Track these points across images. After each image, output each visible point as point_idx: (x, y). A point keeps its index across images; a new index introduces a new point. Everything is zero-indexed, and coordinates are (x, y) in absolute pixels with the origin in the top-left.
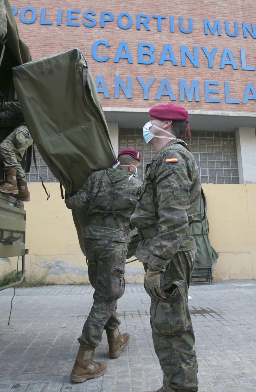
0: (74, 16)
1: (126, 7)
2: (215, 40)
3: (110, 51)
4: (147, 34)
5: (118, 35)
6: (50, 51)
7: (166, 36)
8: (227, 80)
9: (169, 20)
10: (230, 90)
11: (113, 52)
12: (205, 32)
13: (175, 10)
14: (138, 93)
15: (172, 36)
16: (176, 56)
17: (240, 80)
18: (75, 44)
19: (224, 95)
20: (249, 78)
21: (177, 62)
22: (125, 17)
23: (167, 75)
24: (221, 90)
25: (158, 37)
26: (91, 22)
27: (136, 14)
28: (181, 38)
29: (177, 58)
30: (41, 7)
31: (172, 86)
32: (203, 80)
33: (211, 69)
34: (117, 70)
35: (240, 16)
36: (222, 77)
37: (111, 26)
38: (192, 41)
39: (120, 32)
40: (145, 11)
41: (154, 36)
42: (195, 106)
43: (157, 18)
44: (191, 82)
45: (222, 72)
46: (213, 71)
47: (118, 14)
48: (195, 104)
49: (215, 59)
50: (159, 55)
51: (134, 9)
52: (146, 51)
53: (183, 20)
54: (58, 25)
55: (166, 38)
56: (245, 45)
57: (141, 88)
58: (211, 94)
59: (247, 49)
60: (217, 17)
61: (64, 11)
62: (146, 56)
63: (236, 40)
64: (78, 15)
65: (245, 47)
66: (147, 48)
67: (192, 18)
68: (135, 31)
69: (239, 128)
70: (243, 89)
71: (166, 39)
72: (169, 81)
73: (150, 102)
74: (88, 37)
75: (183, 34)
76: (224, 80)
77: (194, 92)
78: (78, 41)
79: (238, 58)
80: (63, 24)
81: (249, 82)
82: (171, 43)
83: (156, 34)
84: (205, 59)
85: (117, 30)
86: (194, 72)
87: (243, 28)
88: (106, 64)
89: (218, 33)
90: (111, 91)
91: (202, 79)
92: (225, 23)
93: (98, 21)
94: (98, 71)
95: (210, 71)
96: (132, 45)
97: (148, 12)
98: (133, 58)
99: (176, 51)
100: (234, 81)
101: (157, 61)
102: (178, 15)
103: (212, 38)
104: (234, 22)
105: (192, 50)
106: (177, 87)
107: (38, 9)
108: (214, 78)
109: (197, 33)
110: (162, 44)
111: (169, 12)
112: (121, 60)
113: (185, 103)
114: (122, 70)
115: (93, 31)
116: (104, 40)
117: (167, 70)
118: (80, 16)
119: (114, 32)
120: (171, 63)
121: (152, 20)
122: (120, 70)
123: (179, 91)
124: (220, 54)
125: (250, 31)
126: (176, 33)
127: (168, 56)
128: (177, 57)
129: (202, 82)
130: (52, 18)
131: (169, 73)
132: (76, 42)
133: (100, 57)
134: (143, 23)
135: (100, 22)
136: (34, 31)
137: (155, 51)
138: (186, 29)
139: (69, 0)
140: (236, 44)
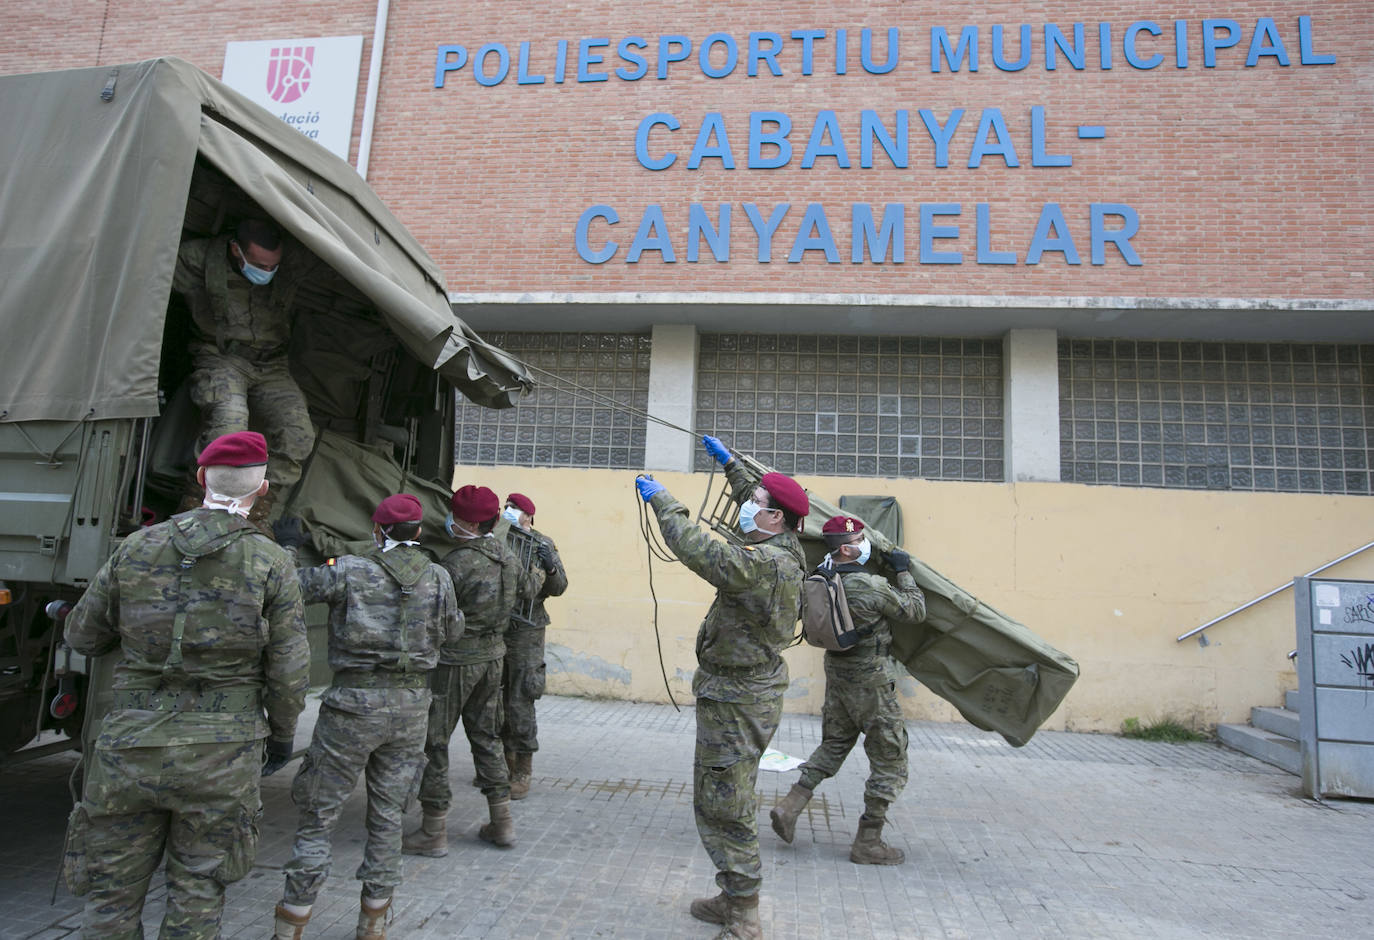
0: (597, 54)
1: (723, 15)
2: (960, 87)
3: (678, 141)
4: (774, 87)
5: (699, 96)
6: (542, 149)
7: (825, 86)
8: (986, 199)
9: (834, 40)
10: (993, 227)
11: (686, 143)
12: (931, 64)
13: (852, 11)
14: (745, 246)
15: (839, 85)
16: (847, 140)
17: (1022, 195)
18: (596, 127)
19: (973, 242)
20: (1052, 190)
21: (849, 158)
22: (720, 45)
23: (822, 196)
24: (967, 227)
25: (803, 91)
26: (634, 68)
27: (748, 32)
28: (864, 89)
29: (850, 147)
30: (520, 39)
31: (832, 224)
32: (918, 203)
33: (942, 171)
34: (695, 190)
35: (1039, 6)
36: (971, 190)
37: (685, 73)
38: (895, 94)
39: (706, 85)
40: (772, 22)
41: (793, 90)
42: (891, 275)
43: (802, 39)
44: (885, 210)
45: (973, 177)
46: (948, 177)
47: (704, 38)
48: (892, 270)
49: (956, 142)
50: (802, 142)
51: (743, 19)
52: (770, 130)
53: (873, 35)
54: (557, 83)
55: (825, 92)
56: (1048, 92)
57: (752, 234)
58: (937, 241)
59: (1052, 103)
60: (971, 17)
61: (572, 44)
62: (769, 146)
63: (1021, 81)
64: (606, 49)
65: (1048, 98)
66: (773, 124)
67: (900, 28)
68: (744, 81)
69: (1012, 331)
70: (1031, 223)
71: (822, 95)
72: (826, 209)
73: (774, 268)
74: (627, 107)
75: (869, 77)
76: (978, 200)
77: (891, 236)
78: (605, 118)
79: (1023, 134)
80: (570, 78)
81: (1049, 202)
82: (837, 106)
83: (797, 85)
84: (925, 144)
85: (698, 82)
86: (895, 182)
87: (1045, 42)
88: (670, 173)
89: (969, 64)
90: (681, 244)
91: (915, 201)
92: (992, 33)
93: (653, 63)
94: (650, 193)
95: (940, 177)
96: (735, 120)
97: (779, 23)
98: (737, 153)
99: (851, 125)
100: (1007, 200)
101: (796, 158)
102: (861, 21)
103: (951, 79)
104: (1019, 24)
105: (892, 120)
106: (845, 225)
107: (512, 44)
108: (950, 195)
109: (910, 69)
110: (813, 111)
111: (835, 16)
112: (706, 161)
113: (866, 269)
114: (708, 187)
115: (639, 90)
116: (666, 112)
117: (822, 182)
118: (609, 53)
119: (689, 88)
120: (833, 160)
121: (788, 45)
122: (702, 190)
123: (851, 236)
124: (970, 124)
125: (1068, 47)
126: (853, 75)
127: (826, 143)
128: (852, 142)
129: (913, 210)
130: (544, 65)
131: (828, 189)
132: (598, 122)
133: (655, 158)
134: (765, 55)
135: (657, 65)
136: (503, 102)
137: (791, 132)
138: (880, 64)
139: (583, 14)
140: (1019, 93)
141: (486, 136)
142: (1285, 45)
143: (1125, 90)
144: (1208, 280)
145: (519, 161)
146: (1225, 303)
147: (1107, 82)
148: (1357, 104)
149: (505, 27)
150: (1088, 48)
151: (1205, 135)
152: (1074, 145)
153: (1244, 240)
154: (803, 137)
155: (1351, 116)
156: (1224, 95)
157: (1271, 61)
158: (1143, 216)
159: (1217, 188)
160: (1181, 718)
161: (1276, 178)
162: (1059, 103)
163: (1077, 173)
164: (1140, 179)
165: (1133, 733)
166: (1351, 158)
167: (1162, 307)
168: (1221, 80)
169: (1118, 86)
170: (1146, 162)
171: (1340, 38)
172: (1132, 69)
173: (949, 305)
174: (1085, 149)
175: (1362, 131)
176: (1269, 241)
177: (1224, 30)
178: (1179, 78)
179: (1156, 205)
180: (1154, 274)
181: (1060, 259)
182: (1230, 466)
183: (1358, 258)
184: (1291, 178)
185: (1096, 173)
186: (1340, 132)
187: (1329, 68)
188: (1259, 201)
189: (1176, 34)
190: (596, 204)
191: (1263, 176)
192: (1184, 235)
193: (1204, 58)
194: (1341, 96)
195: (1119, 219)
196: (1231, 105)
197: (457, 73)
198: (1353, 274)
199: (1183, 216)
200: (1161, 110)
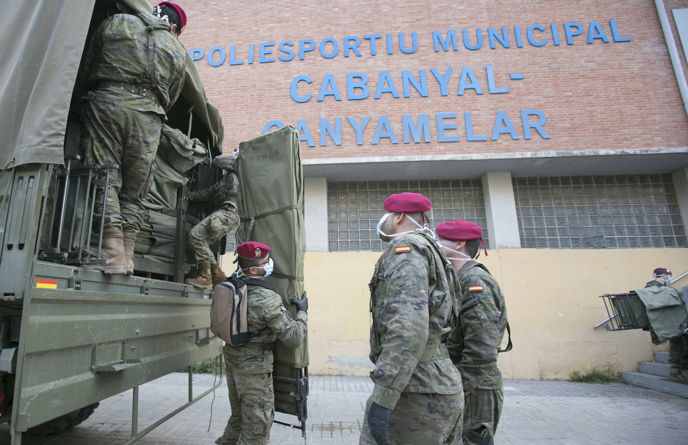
0: (268, 50)
1: (330, 30)
2: (450, 58)
3: (312, 88)
4: (358, 61)
5: (321, 67)
6: (243, 95)
7: (383, 59)
8: (468, 110)
9: (385, 39)
10: (473, 123)
11: (316, 89)
12: (434, 48)
13: (393, 25)
14: (349, 137)
15: (390, 60)
16: (396, 84)
17: (486, 107)
18: (270, 83)
19: (464, 131)
20: (500, 104)
21: (398, 93)
22: (330, 43)
23: (386, 112)
24: (459, 124)
25: (372, 63)
26: (288, 55)
27: (343, 37)
28: (403, 61)
29: (398, 88)
30: (230, 45)
31: (393, 125)
32: (435, 113)
33: (445, 97)
34: (322, 111)
35: (484, 20)
36: (460, 106)
37: (313, 57)
38: (418, 62)
39: (324, 62)
40: (354, 32)
41: (368, 63)
42: (425, 149)
43: (370, 39)
44: (418, 117)
45: (461, 100)
46: (448, 100)
47: (321, 41)
48: (424, 146)
49: (450, 84)
50: (375, 87)
51: (340, 31)
52: (358, 83)
53: (405, 36)
54: (250, 64)
55: (383, 62)
56: (493, 59)
57: (353, 131)
58: (446, 131)
59: (496, 64)
60: (451, 26)
61: (256, 46)
62: (358, 89)
63: (479, 54)
64: (273, 47)
65: (493, 61)
66: (359, 79)
67: (418, 32)
68: (342, 59)
69: (488, 173)
70: (492, 120)
71: (382, 64)
72: (389, 118)
73: (365, 147)
74: (285, 73)
75: (404, 55)
76: (464, 111)
77: (423, 129)
78: (274, 79)
79: (483, 79)
80: (255, 61)
81: (500, 110)
82: (390, 69)
83: (369, 60)
84: (436, 85)
85: (320, 61)
86: (422, 104)
87: (489, 36)
88: (309, 104)
89: (453, 47)
90: (316, 138)
92: (463, 33)
93: (297, 53)
94: (299, 114)
95: (444, 100)
96: (340, 78)
97: (357, 32)
98: (342, 93)
99: (397, 78)
100: (478, 111)
101: (371, 94)
102: (398, 30)
103: (444, 55)
104: (475, 29)
105: (418, 75)
106: (399, 125)
107: (226, 47)
108: (450, 109)
109: (424, 51)
110: (378, 72)
111: (385, 28)
112: (327, 97)
113: (412, 146)
114: (329, 110)
115: (291, 65)
116: (305, 75)
117: (386, 105)
118: (274, 49)
119: (316, 63)
120: (390, 94)
121: (363, 42)
122: (325, 111)
123: (403, 130)
124: (457, 75)
125: (500, 38)
126: (396, 55)
127: (386, 86)
128: (399, 85)
129: (433, 117)
130: (243, 56)
131: (389, 108)
132: (271, 81)
133: (301, 96)
134: (352, 47)
135: (299, 53)
136: (222, 74)
137: (368, 82)
138: (409, 48)
139: (261, 32)
140: (479, 60)
141: (215, 90)
142: (605, 33)
143: (530, 56)
144: (584, 144)
145: (232, 101)
146: (602, 152)
147: (521, 53)
148: (645, 59)
149: (222, 39)
150: (510, 38)
151: (572, 76)
152: (509, 83)
153: (598, 125)
154: (374, 84)
155: (642, 65)
156: (579, 57)
157: (600, 41)
158: (547, 115)
159: (582, 100)
160: (601, 369)
161: (611, 95)
162: (499, 64)
163: (512, 96)
164: (543, 98)
165: (577, 379)
166: (645, 84)
167: (570, 155)
168: (576, 50)
169: (527, 55)
170: (545, 90)
171: (631, 29)
172: (533, 47)
173: (461, 159)
174: (514, 84)
175: (649, 71)
176: (612, 124)
177: (575, 28)
178: (556, 50)
179: (553, 109)
180: (557, 142)
181: (509, 137)
182: (605, 237)
183: (657, 131)
184: (618, 94)
185: (522, 96)
186: (638, 72)
187: (627, 43)
188: (604, 106)
189: (552, 30)
190: (273, 120)
191: (604, 94)
192: (568, 123)
193: (567, 40)
194: (636, 56)
195: (535, 117)
196: (583, 61)
197: (200, 61)
198: (655, 138)
199: (567, 114)
200: (549, 65)
